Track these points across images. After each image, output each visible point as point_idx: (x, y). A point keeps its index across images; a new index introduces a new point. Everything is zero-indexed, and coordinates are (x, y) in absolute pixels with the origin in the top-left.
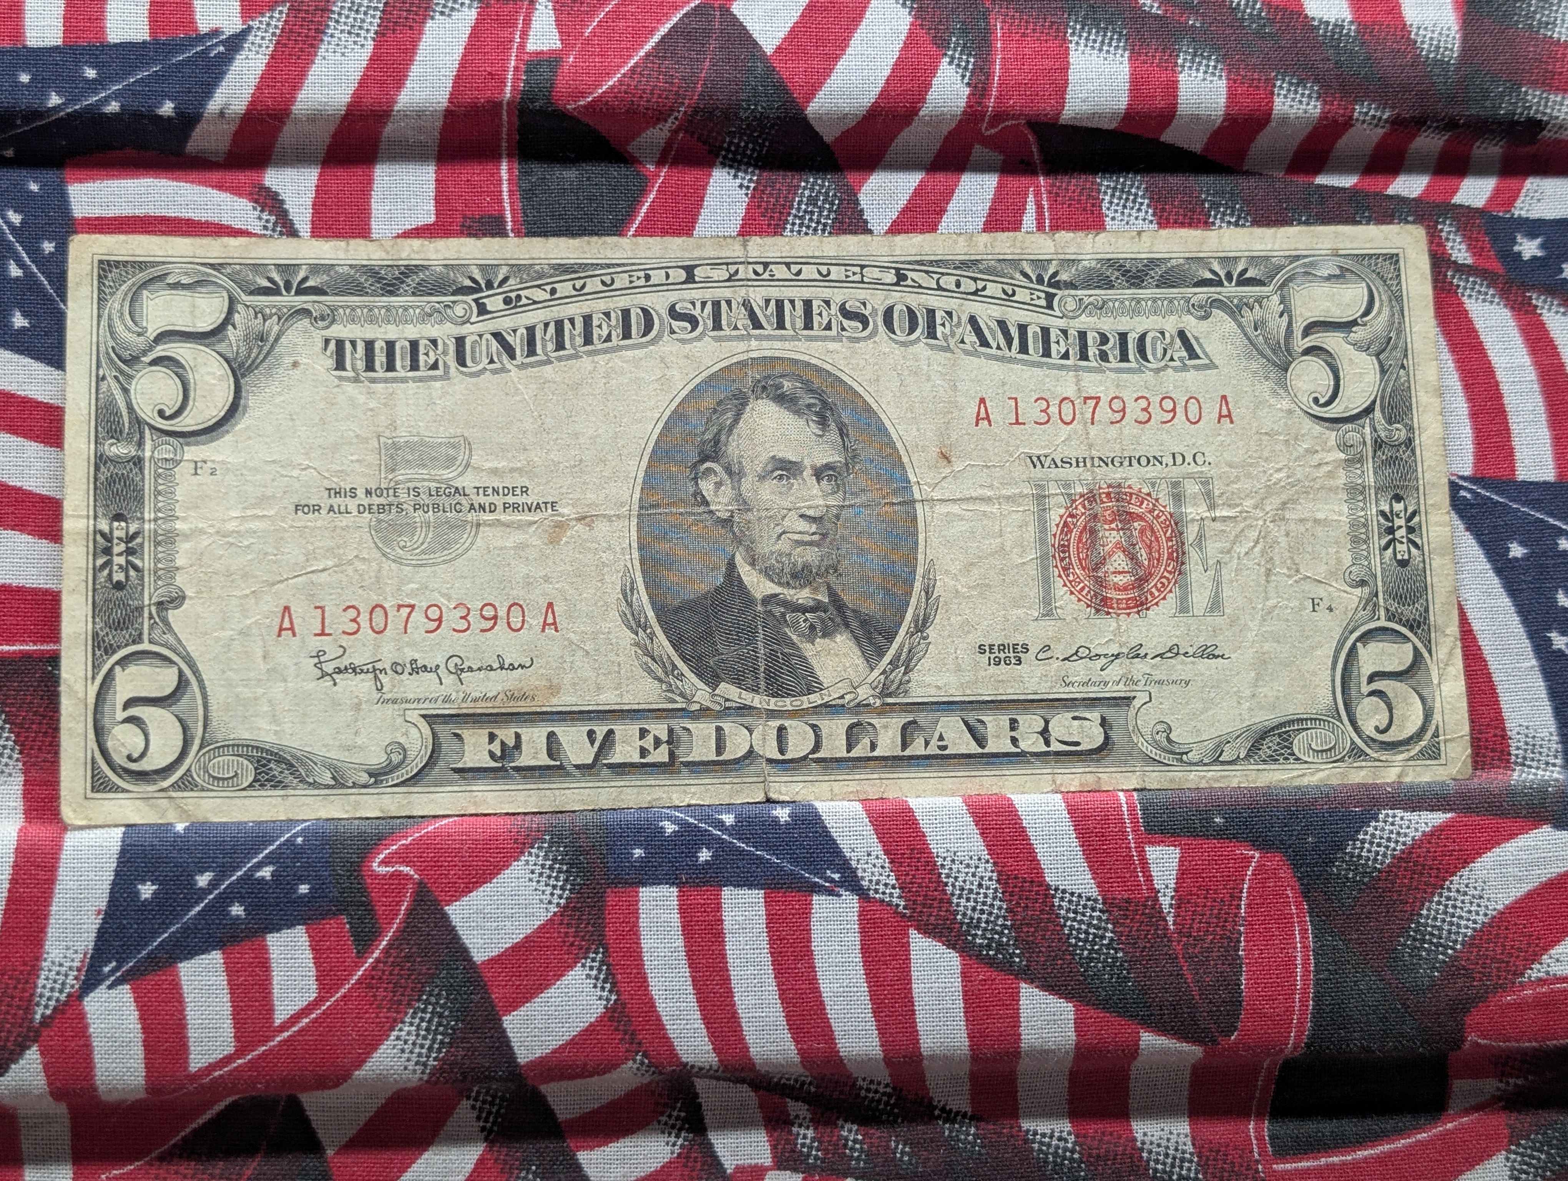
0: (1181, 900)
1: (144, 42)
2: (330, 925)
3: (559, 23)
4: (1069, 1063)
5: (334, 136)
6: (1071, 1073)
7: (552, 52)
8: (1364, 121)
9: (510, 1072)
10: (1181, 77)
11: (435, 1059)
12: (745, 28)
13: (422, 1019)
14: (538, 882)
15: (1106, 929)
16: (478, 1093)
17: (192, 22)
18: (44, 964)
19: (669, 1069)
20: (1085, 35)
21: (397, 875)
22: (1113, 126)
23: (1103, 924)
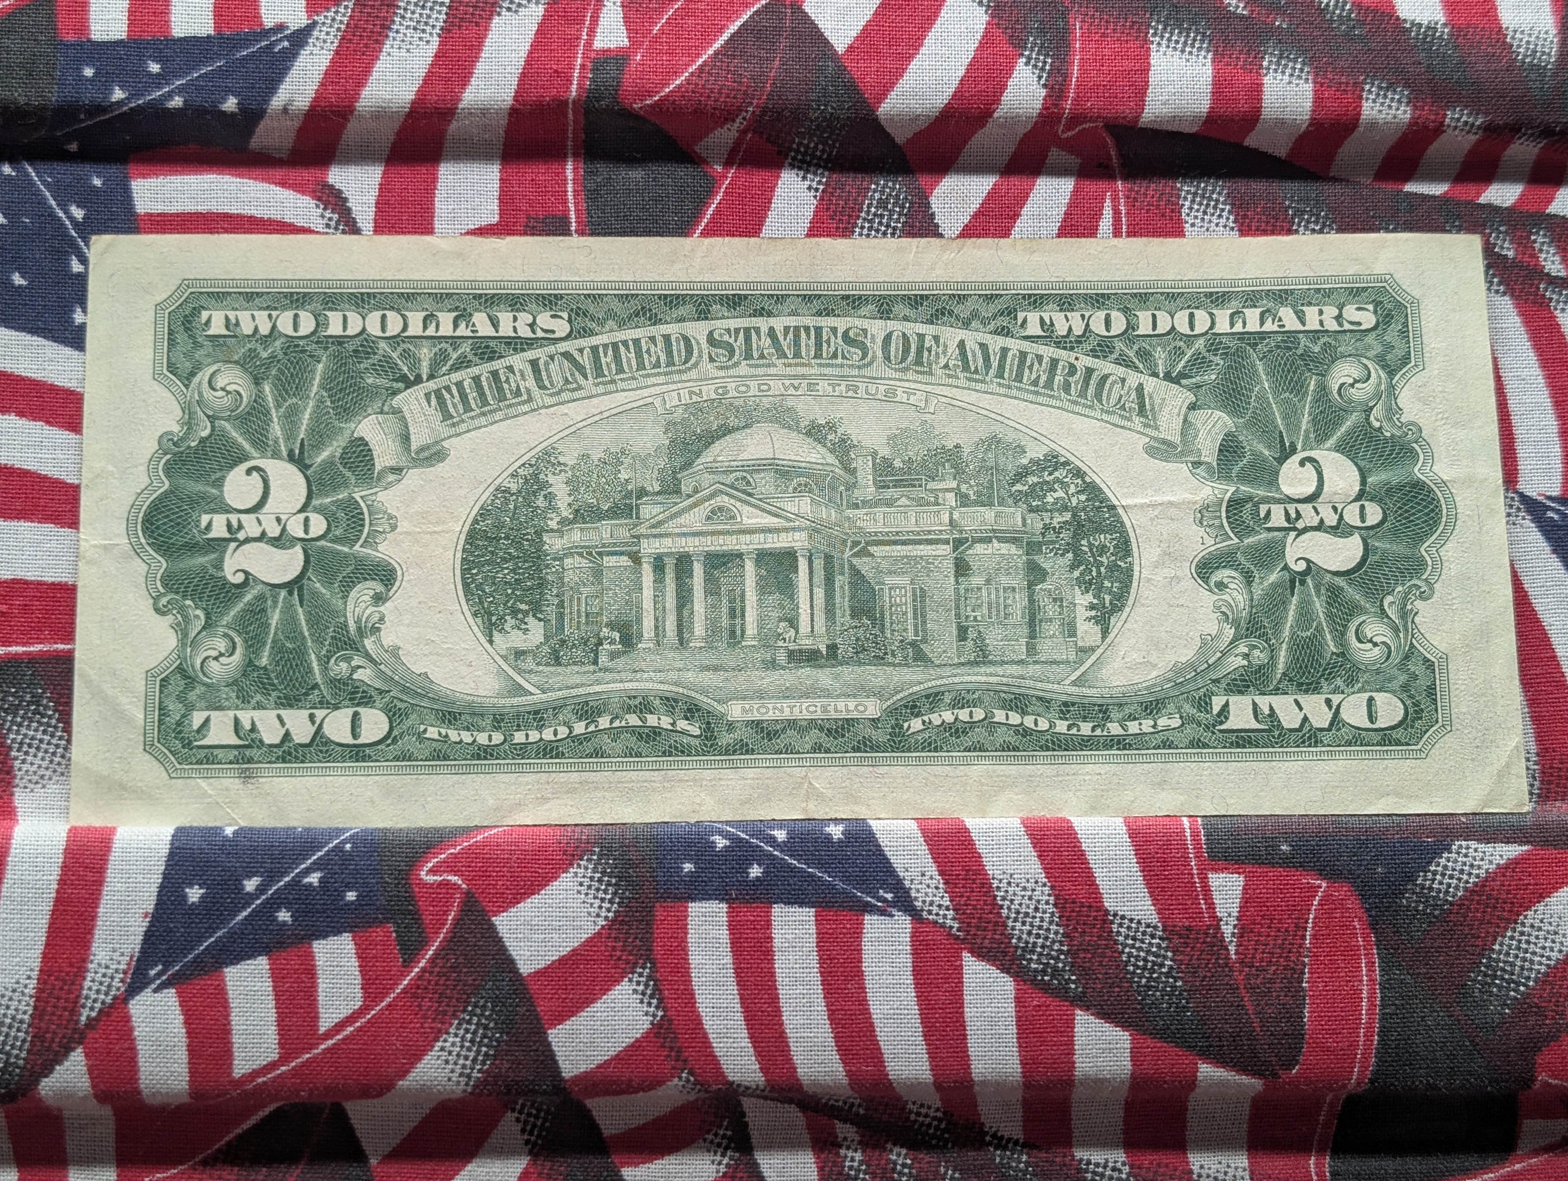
0: (1244, 929)
1: (209, 37)
2: (378, 934)
3: (627, 20)
4: (1124, 1092)
5: (398, 133)
6: (1127, 1103)
7: (619, 49)
8: (1456, 128)
9: (554, 1086)
10: (1266, 80)
11: (479, 1071)
12: (816, 27)
13: (467, 1031)
14: (587, 894)
15: (1165, 957)
16: (523, 1106)
17: (258, 16)
18: (90, 966)
19: (714, 1087)
20: (1167, 35)
21: (446, 884)
22: (1194, 129)
23: (1162, 952)
